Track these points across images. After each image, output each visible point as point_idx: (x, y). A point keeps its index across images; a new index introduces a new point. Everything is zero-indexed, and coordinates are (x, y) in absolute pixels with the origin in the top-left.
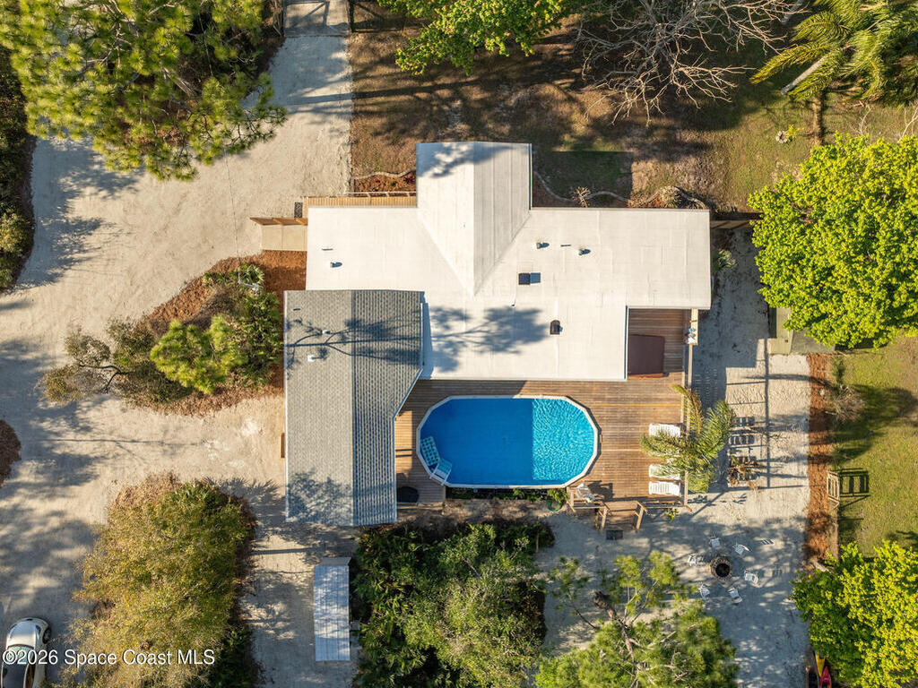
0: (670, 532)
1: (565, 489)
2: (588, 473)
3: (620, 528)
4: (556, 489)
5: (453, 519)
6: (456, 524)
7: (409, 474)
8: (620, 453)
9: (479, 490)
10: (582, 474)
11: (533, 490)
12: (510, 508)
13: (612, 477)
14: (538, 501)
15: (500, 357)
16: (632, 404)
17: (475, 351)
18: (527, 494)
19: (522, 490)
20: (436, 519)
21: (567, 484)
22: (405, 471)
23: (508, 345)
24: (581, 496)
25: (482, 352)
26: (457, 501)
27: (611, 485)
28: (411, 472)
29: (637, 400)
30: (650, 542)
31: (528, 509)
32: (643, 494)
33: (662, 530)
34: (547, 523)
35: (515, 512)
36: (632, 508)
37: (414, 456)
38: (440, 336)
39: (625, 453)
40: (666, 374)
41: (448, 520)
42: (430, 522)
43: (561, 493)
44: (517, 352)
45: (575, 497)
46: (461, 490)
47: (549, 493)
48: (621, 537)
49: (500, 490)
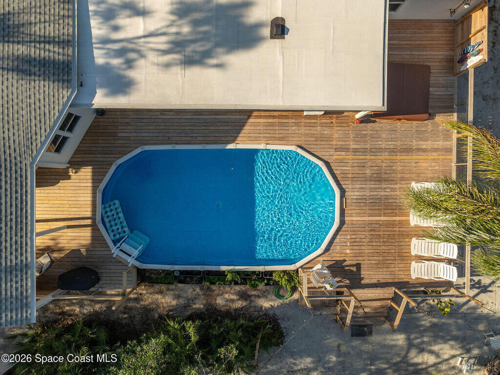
0: (434, 326)
1: (297, 271)
2: (327, 249)
3: (369, 322)
4: (285, 272)
5: (153, 310)
6: (157, 316)
7: (87, 251)
8: (371, 223)
9: (182, 272)
10: (319, 251)
11: (254, 272)
12: (226, 296)
13: (360, 254)
14: (261, 286)
15: (195, 72)
16: (385, 156)
17: (158, 65)
18: (245, 278)
19: (238, 273)
20: (131, 309)
21: (299, 264)
22: (83, 246)
23: (207, 54)
24: (319, 282)
25: (167, 66)
26: (157, 287)
27: (358, 266)
28: (90, 248)
29: (392, 151)
30: (408, 339)
31: (250, 296)
32: (403, 278)
33: (423, 323)
34: (274, 315)
35: (233, 301)
36: (387, 296)
37: (94, 227)
38: (105, 41)
39: (377, 223)
40: (431, 116)
41: (147, 310)
42: (125, 313)
43: (291, 277)
44: (219, 66)
45: (309, 282)
46: (158, 272)
47: (275, 277)
48: (370, 333)
49: (209, 273)
